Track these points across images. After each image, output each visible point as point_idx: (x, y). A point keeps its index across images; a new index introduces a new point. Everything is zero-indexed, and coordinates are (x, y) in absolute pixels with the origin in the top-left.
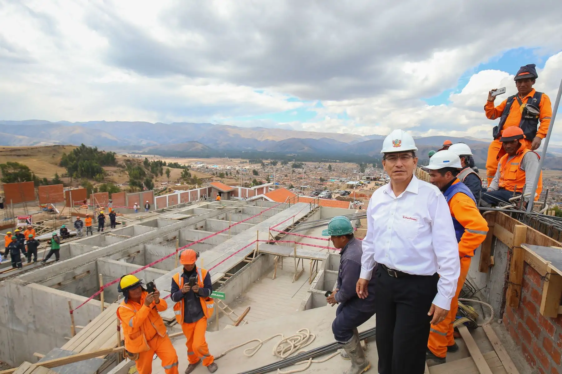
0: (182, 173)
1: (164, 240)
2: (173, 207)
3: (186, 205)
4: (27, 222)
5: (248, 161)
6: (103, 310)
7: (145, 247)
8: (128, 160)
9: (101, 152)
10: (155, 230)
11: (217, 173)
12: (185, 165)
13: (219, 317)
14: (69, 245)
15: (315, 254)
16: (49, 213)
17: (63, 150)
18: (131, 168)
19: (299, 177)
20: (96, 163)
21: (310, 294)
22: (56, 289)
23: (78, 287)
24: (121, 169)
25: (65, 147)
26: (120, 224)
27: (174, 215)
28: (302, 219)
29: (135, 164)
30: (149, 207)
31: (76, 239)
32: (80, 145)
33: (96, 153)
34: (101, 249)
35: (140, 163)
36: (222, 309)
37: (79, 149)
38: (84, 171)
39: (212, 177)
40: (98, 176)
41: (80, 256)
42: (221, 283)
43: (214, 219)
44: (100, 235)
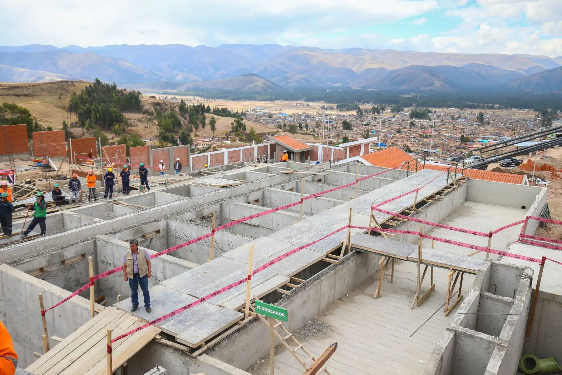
0: (232, 124)
1: (197, 217)
2: (215, 169)
3: (235, 167)
4: (9, 179)
5: (335, 106)
6: (93, 316)
7: (168, 225)
8: (158, 104)
9: (121, 91)
10: (185, 201)
11: (285, 125)
12: (237, 112)
13: (276, 353)
14: (62, 214)
15: (459, 259)
16: (44, 170)
17: (71, 89)
18: (161, 116)
19: (423, 134)
20: (115, 108)
21: (452, 335)
22: (36, 277)
23: (68, 277)
24: (148, 117)
25: (75, 84)
26: (137, 189)
27: (217, 180)
28: (432, 197)
29: (166, 110)
30: (180, 167)
31: (74, 206)
32: (94, 81)
33: (115, 93)
34: (103, 222)
35: (175, 107)
36: (282, 339)
37: (92, 85)
38: (100, 118)
39: (278, 132)
40: (117, 126)
41: (74, 230)
42: (284, 294)
43: (278, 189)
44: (107, 202)
